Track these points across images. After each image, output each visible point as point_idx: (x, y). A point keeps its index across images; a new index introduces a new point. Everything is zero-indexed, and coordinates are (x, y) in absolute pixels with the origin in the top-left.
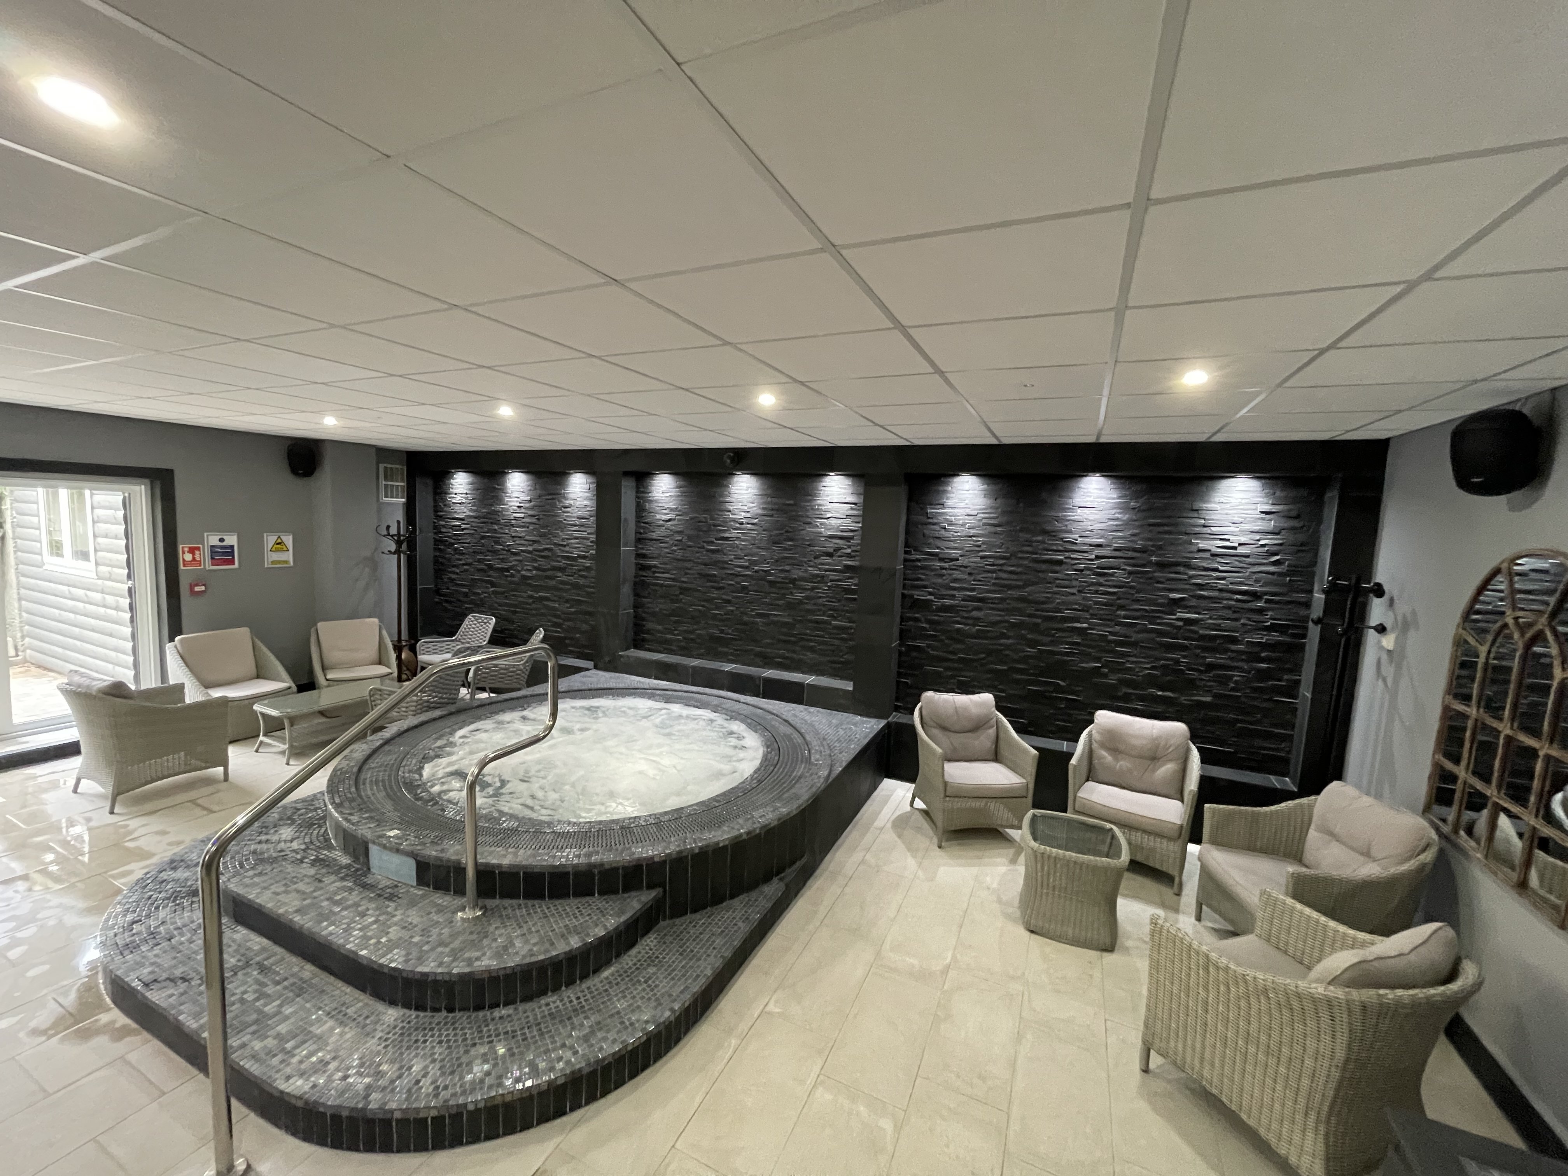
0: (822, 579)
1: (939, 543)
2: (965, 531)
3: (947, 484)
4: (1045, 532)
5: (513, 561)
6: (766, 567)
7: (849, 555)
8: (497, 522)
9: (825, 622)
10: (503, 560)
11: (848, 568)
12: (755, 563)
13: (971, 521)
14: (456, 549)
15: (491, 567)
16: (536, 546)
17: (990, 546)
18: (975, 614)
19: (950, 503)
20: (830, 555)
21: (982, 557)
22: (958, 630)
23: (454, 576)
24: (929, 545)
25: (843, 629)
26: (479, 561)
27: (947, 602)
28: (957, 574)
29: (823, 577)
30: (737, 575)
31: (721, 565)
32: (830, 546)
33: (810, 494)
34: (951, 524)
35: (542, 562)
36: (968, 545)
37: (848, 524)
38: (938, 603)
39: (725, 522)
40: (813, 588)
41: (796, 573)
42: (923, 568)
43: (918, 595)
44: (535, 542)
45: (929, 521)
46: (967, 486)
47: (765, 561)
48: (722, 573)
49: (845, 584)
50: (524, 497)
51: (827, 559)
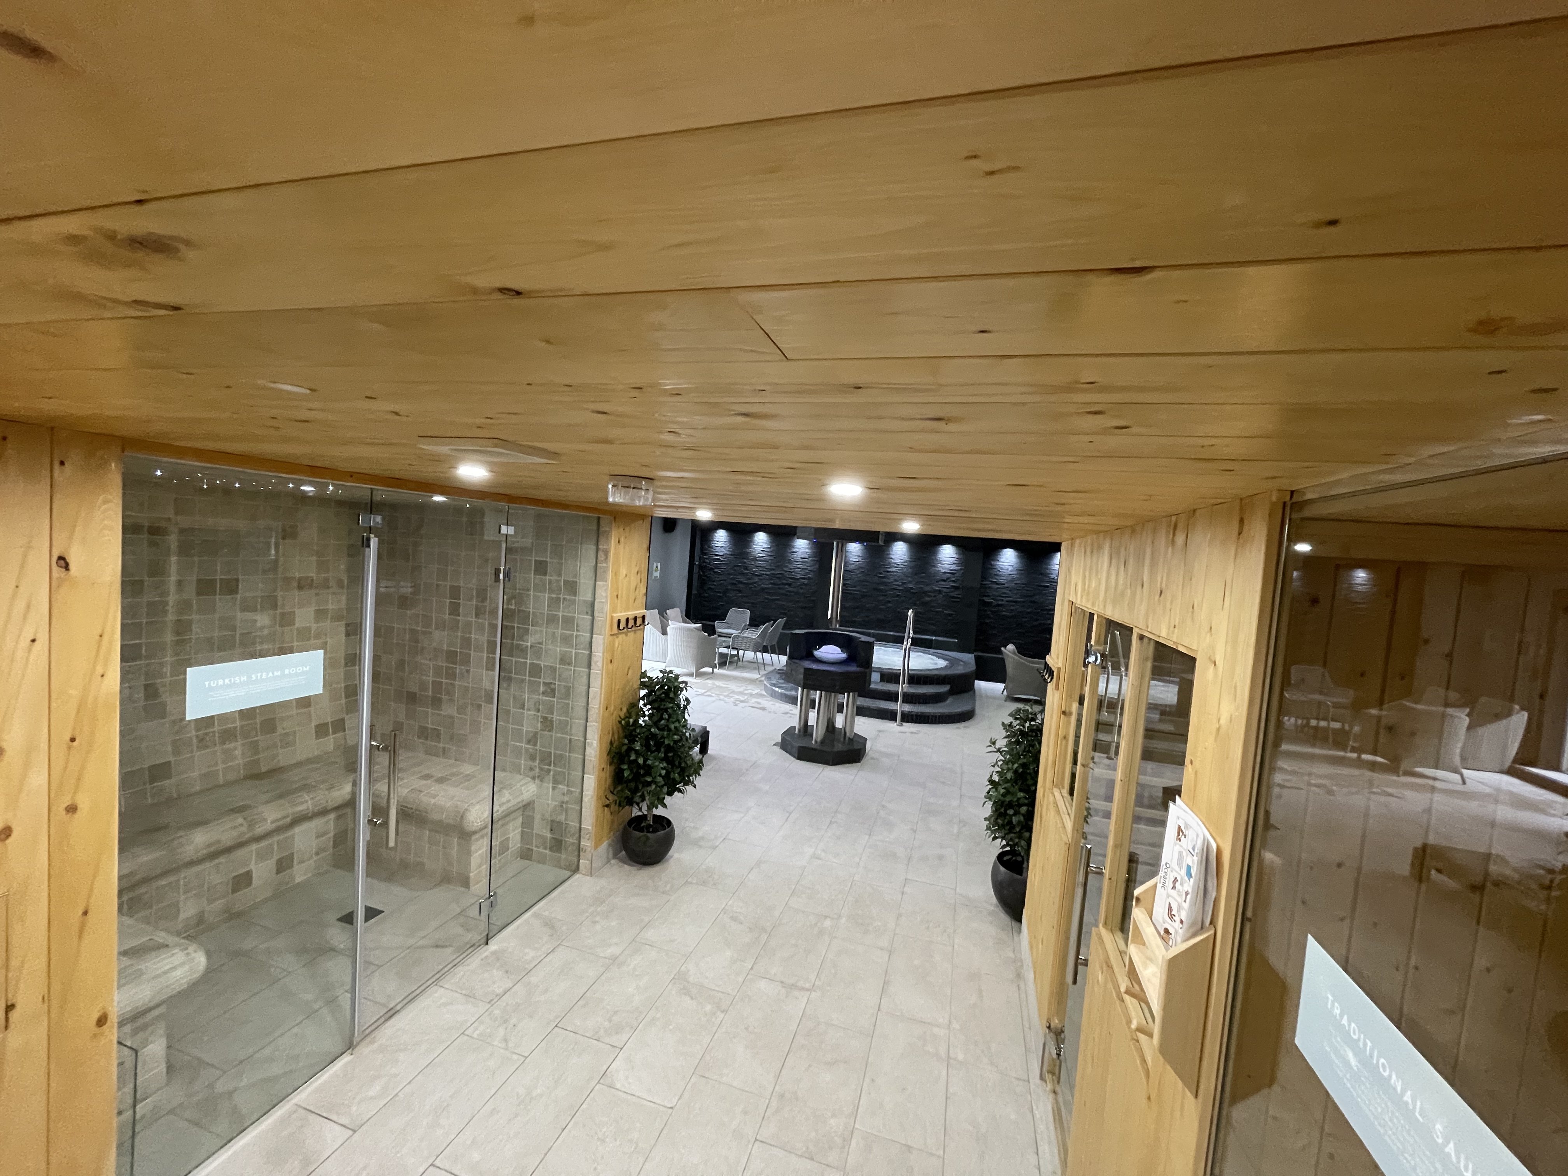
0: (940, 592)
1: (997, 577)
2: (1008, 572)
3: (1000, 552)
4: (1042, 574)
5: (756, 579)
6: (910, 586)
7: (954, 581)
8: (747, 558)
9: (940, 612)
11: (953, 586)
12: (904, 583)
13: (1010, 568)
14: (716, 572)
16: (772, 572)
17: (1019, 579)
18: (1012, 608)
19: (1002, 560)
20: (944, 581)
21: (1016, 584)
22: (1004, 615)
23: (713, 587)
24: (992, 578)
25: (950, 615)
26: (732, 579)
27: (1000, 603)
28: (1004, 591)
29: (940, 591)
30: (894, 589)
31: (885, 584)
32: (945, 577)
33: (934, 553)
34: (1002, 569)
35: (777, 581)
36: (1010, 578)
37: (954, 567)
38: (995, 603)
39: (889, 563)
40: (935, 596)
41: (927, 589)
42: (989, 587)
43: (987, 599)
44: (773, 569)
45: (992, 567)
46: (1009, 553)
47: (910, 582)
48: (887, 588)
49: (952, 594)
50: (766, 546)
51: (943, 583)
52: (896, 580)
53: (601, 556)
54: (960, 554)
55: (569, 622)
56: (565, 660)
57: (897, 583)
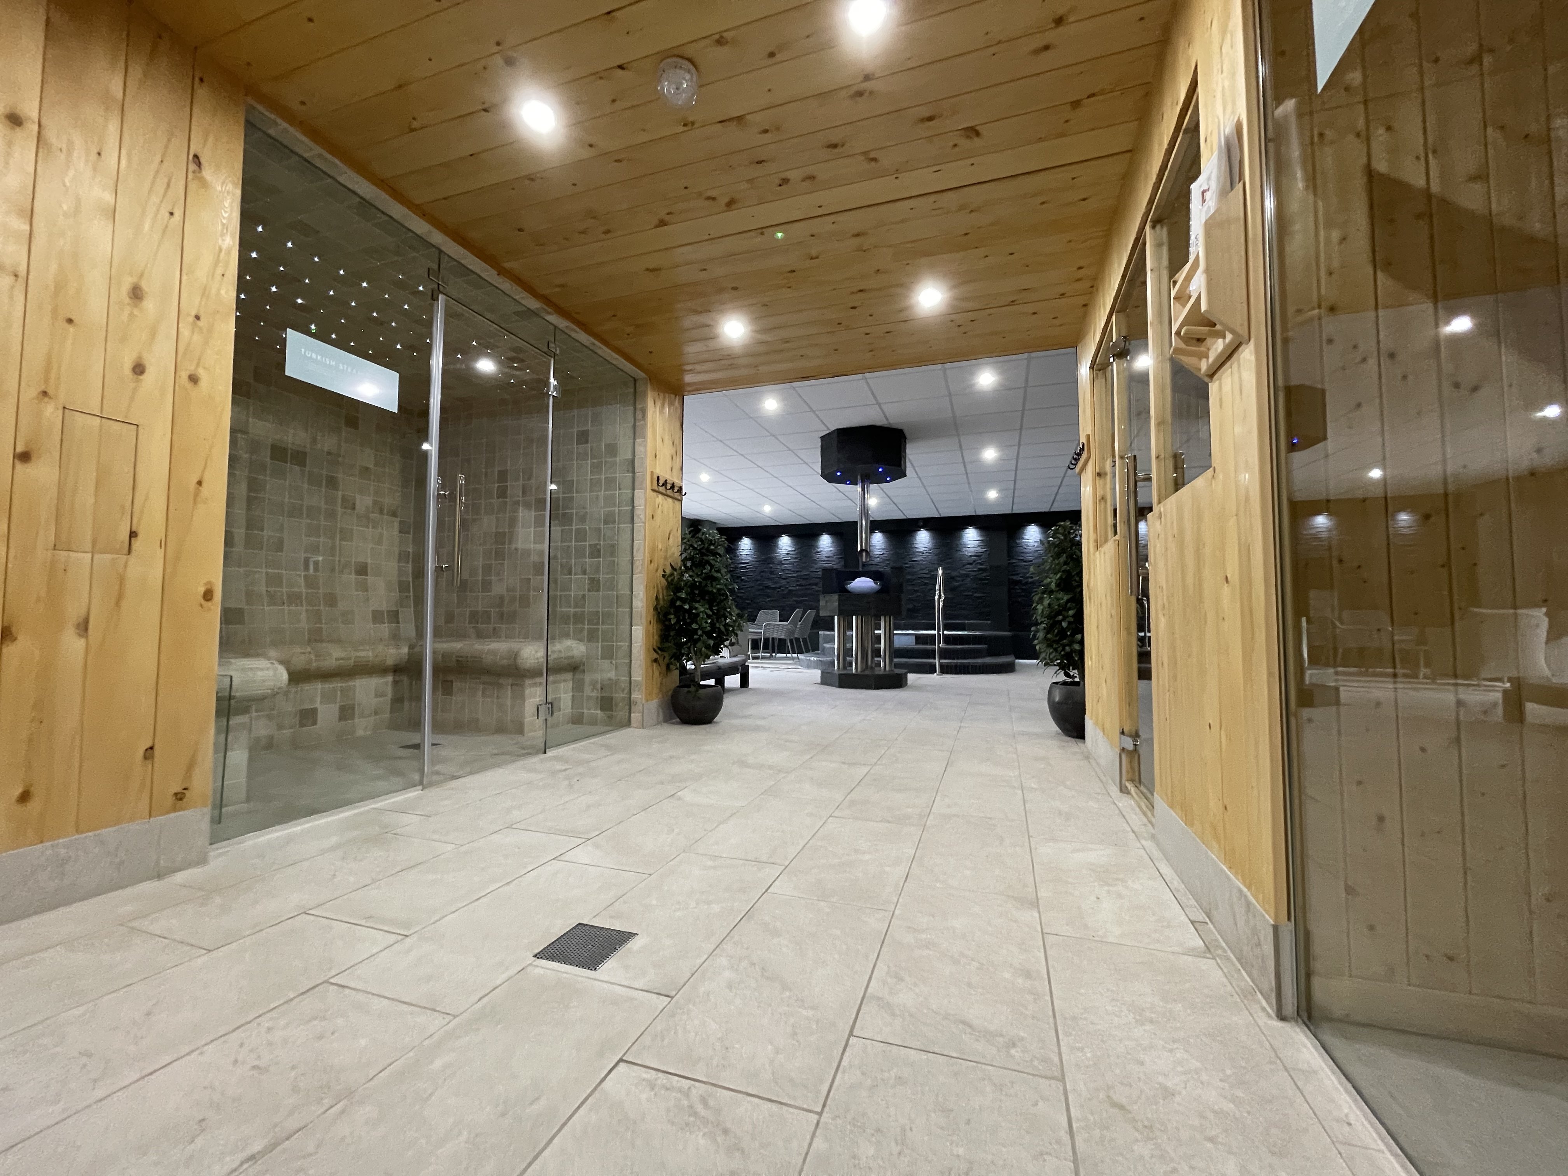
0: (967, 576)
1: (1023, 555)
2: (1032, 549)
3: (1024, 529)
5: (783, 582)
7: (981, 564)
8: (773, 563)
9: (970, 595)
10: (776, 583)
11: (980, 569)
13: (1036, 544)
15: (768, 587)
16: (799, 574)
19: (1026, 537)
20: (971, 564)
21: (1042, 559)
24: (1019, 556)
25: (979, 598)
26: (759, 585)
28: (1032, 567)
30: (921, 578)
31: (912, 573)
32: (970, 560)
33: (960, 538)
34: (1027, 546)
35: (803, 582)
36: (1036, 554)
37: (979, 549)
38: (1025, 580)
39: (914, 553)
40: (963, 582)
42: (1017, 566)
43: (1015, 578)
45: (1019, 545)
46: (1032, 530)
48: (914, 577)
49: (979, 577)
50: (790, 549)
51: (968, 566)
52: (922, 569)
53: (639, 415)
54: (981, 536)
55: (610, 481)
56: (609, 519)
57: (925, 571)
